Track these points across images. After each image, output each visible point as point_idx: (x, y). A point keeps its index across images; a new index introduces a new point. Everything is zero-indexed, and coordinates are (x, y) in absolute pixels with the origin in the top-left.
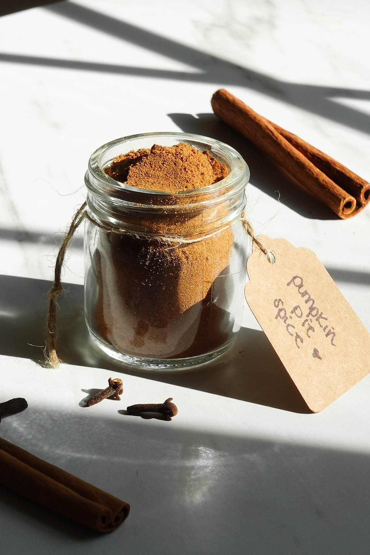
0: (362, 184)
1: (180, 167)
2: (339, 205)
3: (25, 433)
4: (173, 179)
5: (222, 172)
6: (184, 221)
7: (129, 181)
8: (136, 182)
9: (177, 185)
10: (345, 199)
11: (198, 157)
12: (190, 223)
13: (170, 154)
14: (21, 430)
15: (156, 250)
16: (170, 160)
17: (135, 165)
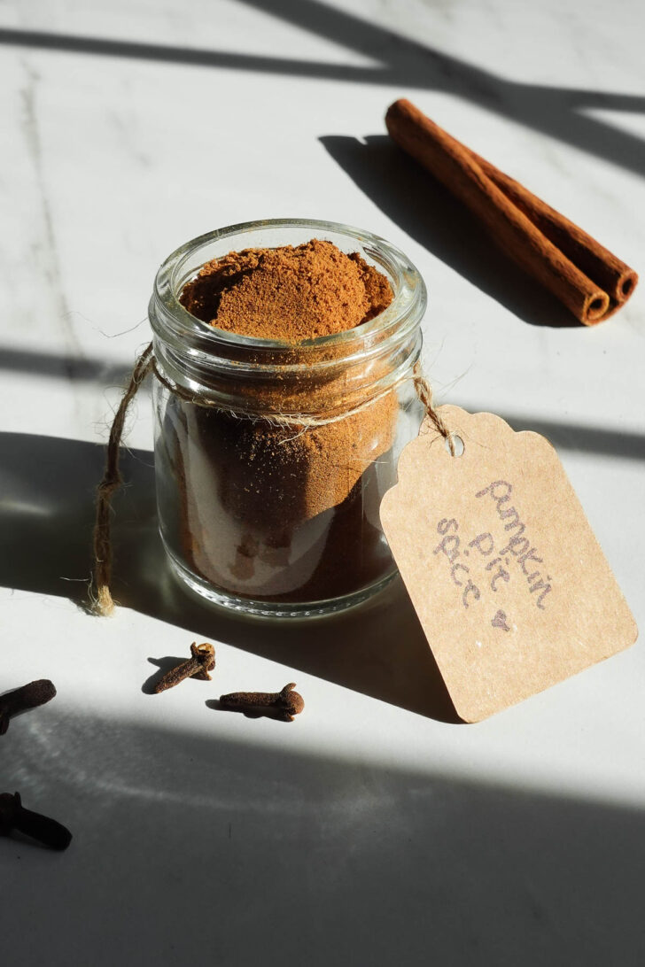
0: (619, 270)
1: (306, 295)
2: (582, 305)
3: (49, 747)
4: (295, 315)
5: (381, 292)
6: (313, 389)
7: (220, 319)
8: (231, 321)
9: (300, 327)
10: (591, 295)
11: (338, 274)
12: (325, 391)
13: (289, 272)
14: (43, 739)
15: (266, 436)
16: (290, 282)
17: (231, 289)
